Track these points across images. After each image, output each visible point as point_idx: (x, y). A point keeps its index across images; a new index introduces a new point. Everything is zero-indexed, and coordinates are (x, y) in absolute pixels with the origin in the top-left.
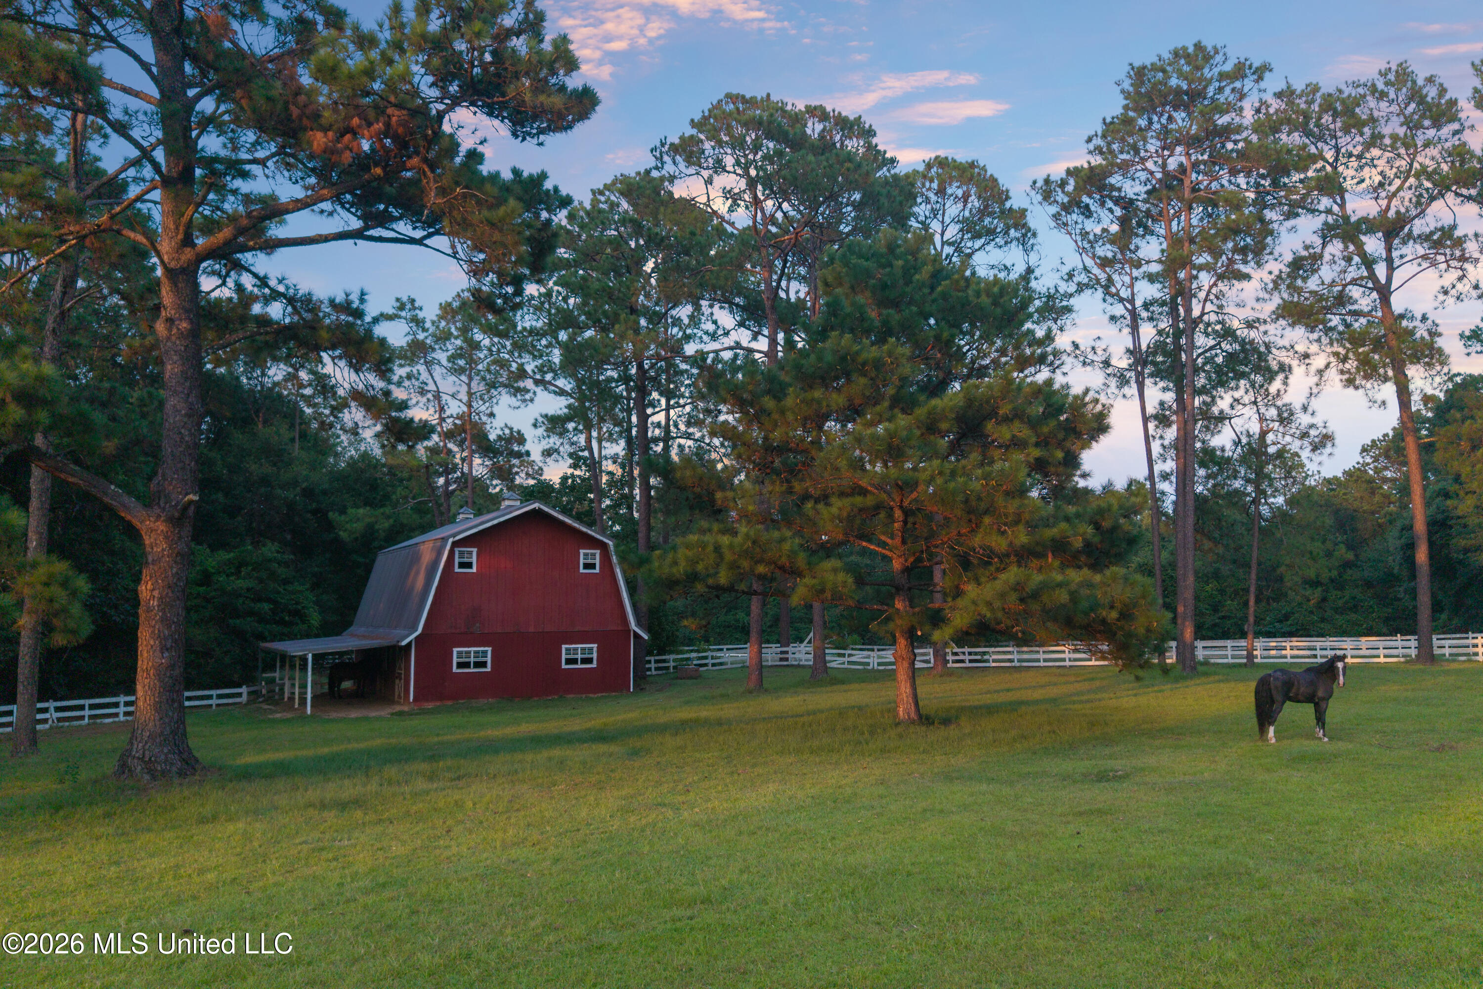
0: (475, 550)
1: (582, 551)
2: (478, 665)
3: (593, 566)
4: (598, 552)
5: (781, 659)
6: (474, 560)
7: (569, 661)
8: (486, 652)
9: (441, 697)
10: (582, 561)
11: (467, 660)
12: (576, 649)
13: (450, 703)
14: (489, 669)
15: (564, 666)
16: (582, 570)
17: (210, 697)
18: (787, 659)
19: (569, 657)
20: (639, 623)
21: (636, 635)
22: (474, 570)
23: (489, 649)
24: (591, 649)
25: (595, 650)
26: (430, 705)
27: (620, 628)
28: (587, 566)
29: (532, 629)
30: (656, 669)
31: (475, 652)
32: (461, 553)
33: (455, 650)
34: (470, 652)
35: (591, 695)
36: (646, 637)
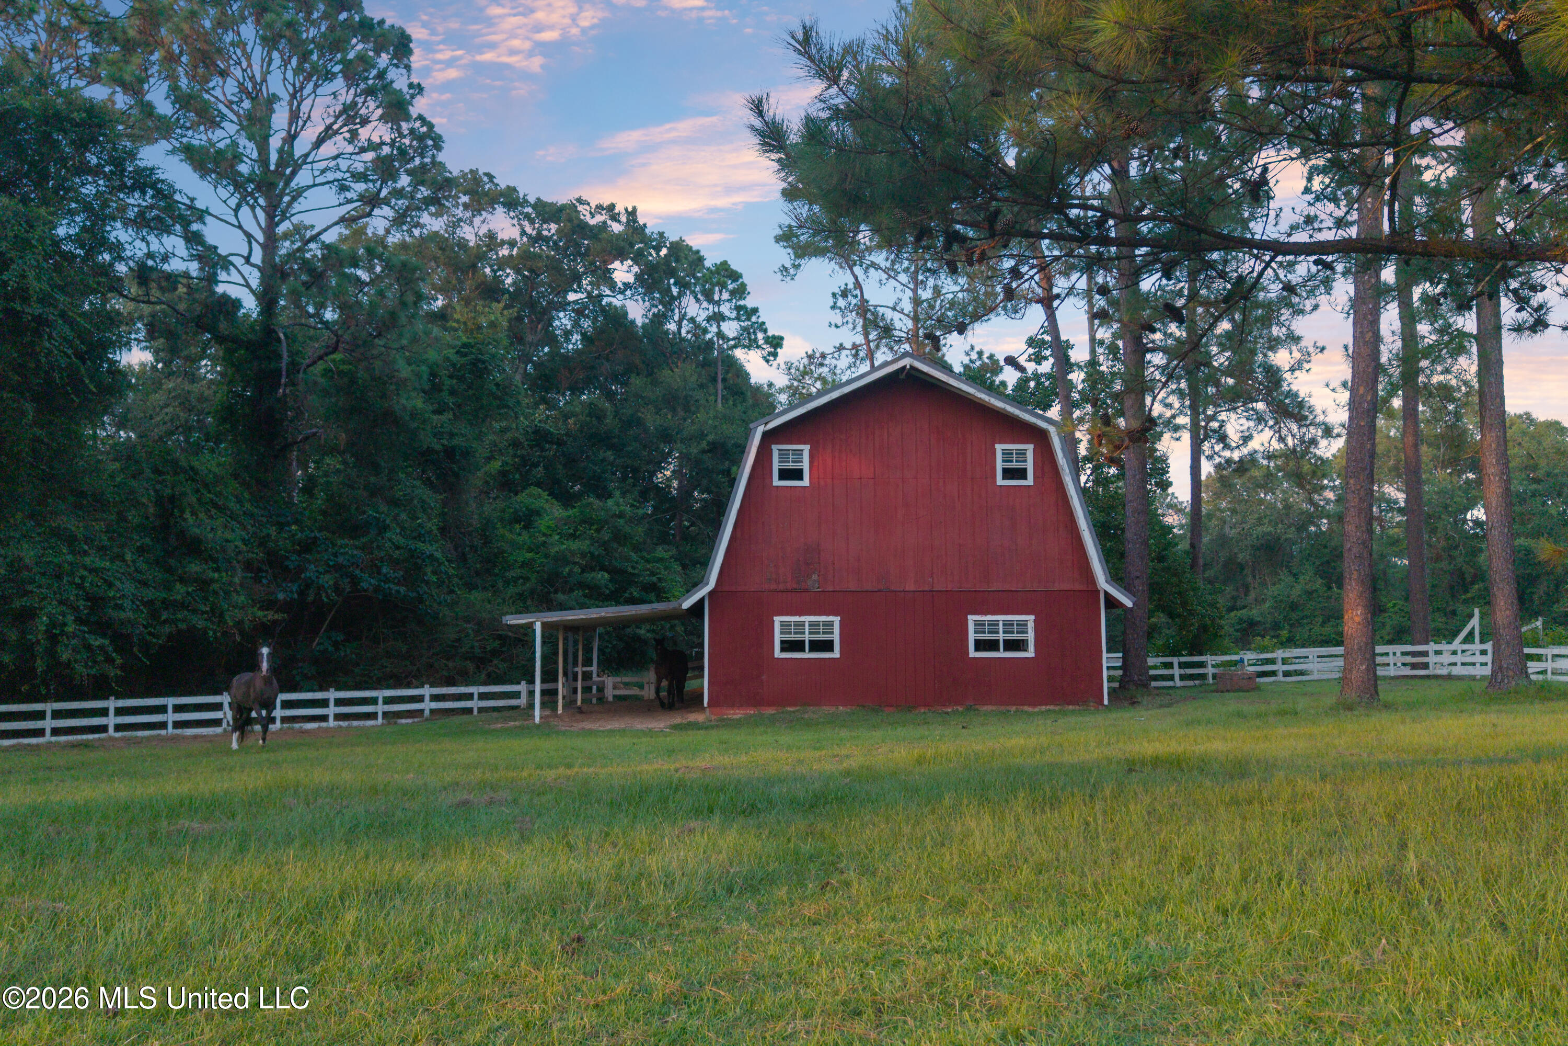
0: (806, 448)
1: (999, 447)
2: (817, 646)
3: (1021, 473)
4: (1030, 447)
5: (1414, 666)
6: (806, 466)
7: (981, 645)
8: (831, 624)
9: (756, 700)
10: (999, 465)
11: (798, 637)
12: (995, 623)
13: (771, 711)
14: (836, 654)
15: (973, 654)
16: (1000, 481)
17: (470, 697)
18: (1426, 666)
19: (981, 637)
20: (1116, 577)
21: (1111, 602)
22: (806, 482)
23: (836, 620)
24: (1024, 624)
25: (1031, 625)
26: (737, 714)
27: (1078, 587)
28: (1009, 473)
29: (910, 586)
30: (1182, 678)
31: (812, 624)
32: (783, 456)
33: (777, 620)
34: (802, 624)
35: (1026, 708)
36: (1129, 604)
